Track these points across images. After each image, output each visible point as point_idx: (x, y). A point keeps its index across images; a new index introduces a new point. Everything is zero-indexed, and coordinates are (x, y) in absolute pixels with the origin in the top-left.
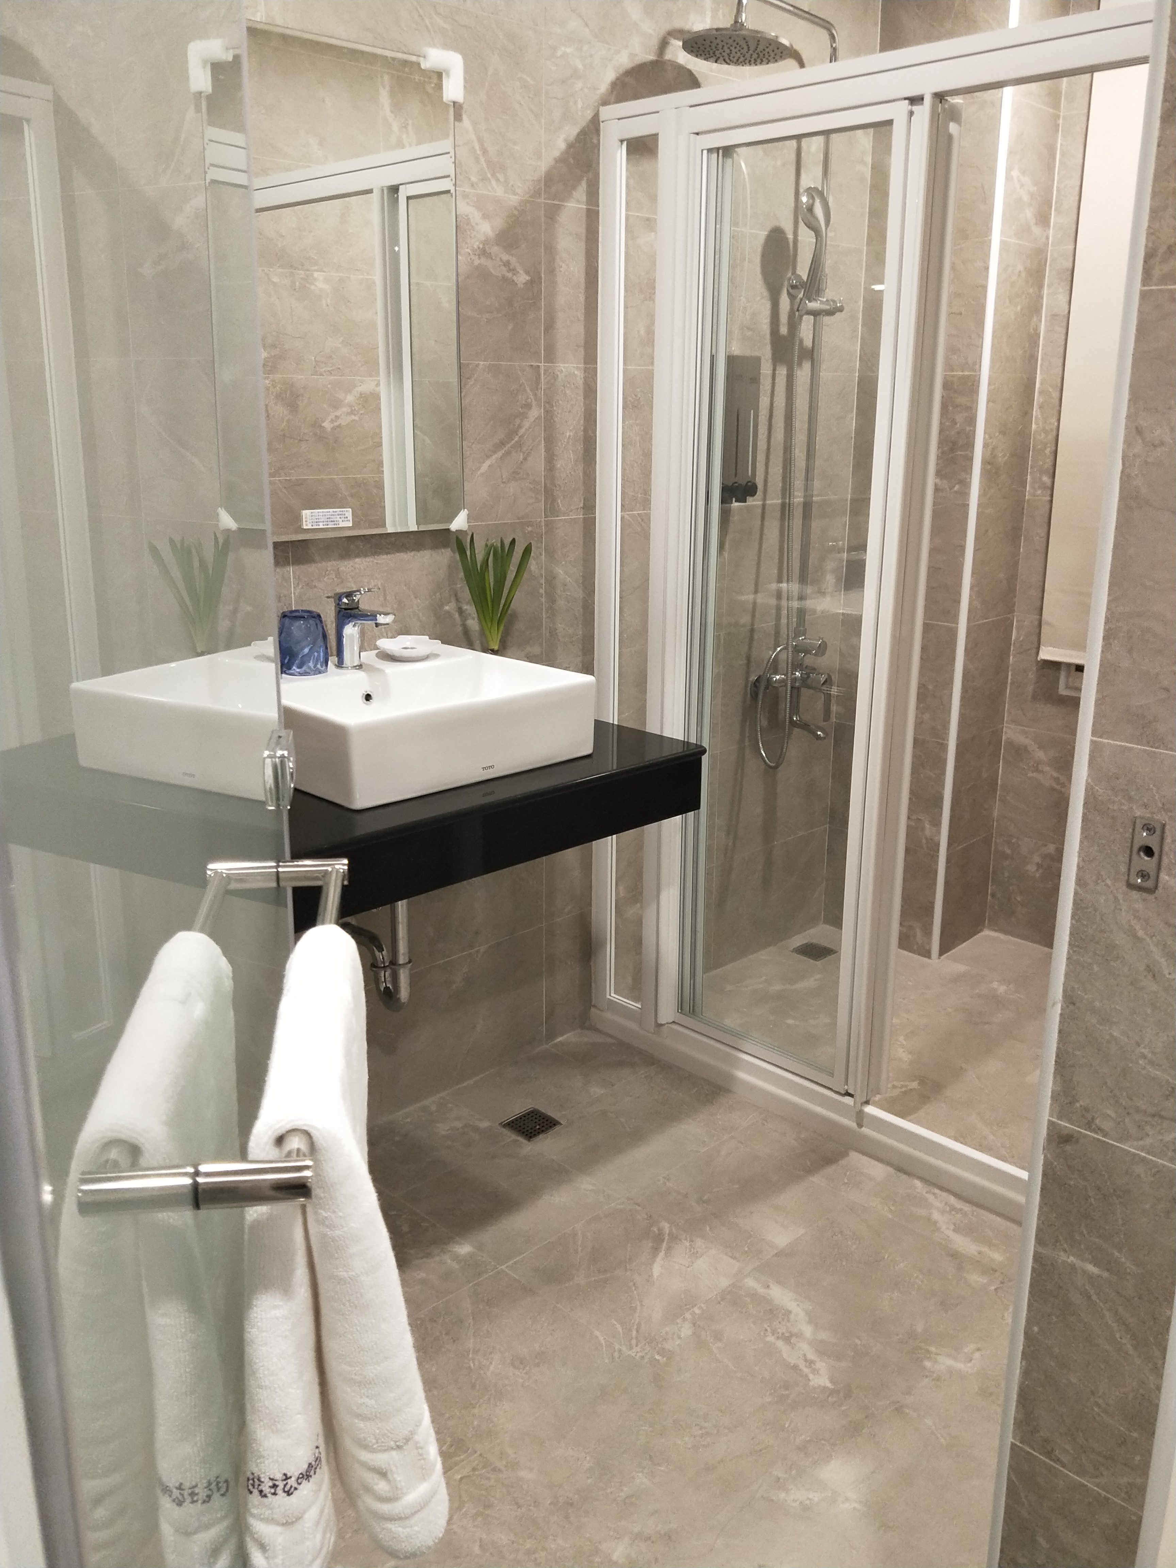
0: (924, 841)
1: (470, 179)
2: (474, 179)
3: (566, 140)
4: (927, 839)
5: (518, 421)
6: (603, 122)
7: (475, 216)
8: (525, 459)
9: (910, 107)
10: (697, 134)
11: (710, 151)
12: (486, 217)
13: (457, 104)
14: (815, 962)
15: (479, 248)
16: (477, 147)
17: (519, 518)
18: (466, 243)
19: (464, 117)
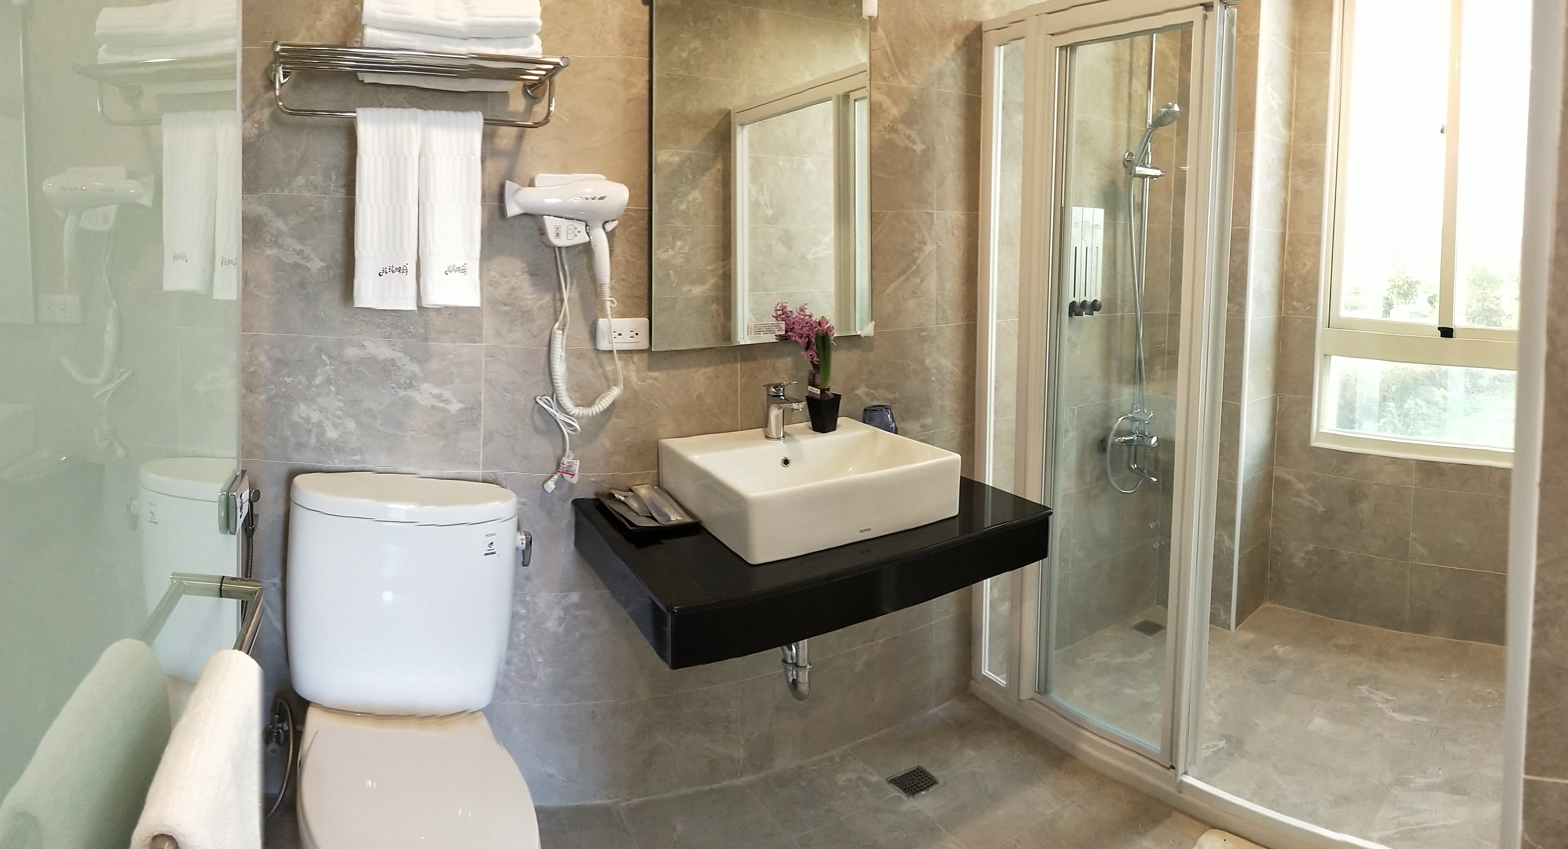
0: (1224, 549)
1: (883, 75)
2: (886, 74)
3: (955, 44)
4: (1226, 548)
5: (916, 254)
6: (985, 32)
7: (887, 102)
8: (921, 282)
9: (1204, 12)
10: (1053, 35)
11: (1061, 48)
12: (895, 102)
13: (873, 18)
14: (1149, 637)
15: (889, 126)
16: (889, 50)
17: (915, 326)
18: (879, 123)
19: (879, 28)
